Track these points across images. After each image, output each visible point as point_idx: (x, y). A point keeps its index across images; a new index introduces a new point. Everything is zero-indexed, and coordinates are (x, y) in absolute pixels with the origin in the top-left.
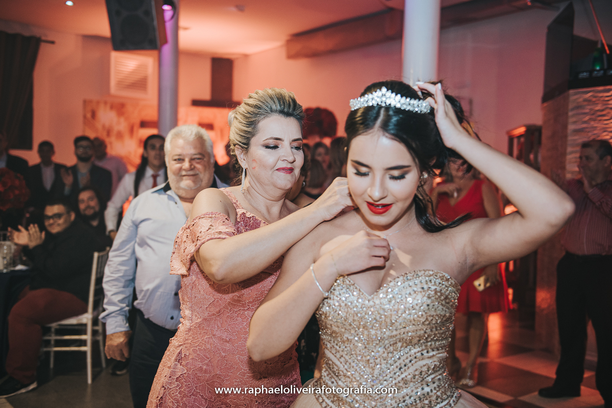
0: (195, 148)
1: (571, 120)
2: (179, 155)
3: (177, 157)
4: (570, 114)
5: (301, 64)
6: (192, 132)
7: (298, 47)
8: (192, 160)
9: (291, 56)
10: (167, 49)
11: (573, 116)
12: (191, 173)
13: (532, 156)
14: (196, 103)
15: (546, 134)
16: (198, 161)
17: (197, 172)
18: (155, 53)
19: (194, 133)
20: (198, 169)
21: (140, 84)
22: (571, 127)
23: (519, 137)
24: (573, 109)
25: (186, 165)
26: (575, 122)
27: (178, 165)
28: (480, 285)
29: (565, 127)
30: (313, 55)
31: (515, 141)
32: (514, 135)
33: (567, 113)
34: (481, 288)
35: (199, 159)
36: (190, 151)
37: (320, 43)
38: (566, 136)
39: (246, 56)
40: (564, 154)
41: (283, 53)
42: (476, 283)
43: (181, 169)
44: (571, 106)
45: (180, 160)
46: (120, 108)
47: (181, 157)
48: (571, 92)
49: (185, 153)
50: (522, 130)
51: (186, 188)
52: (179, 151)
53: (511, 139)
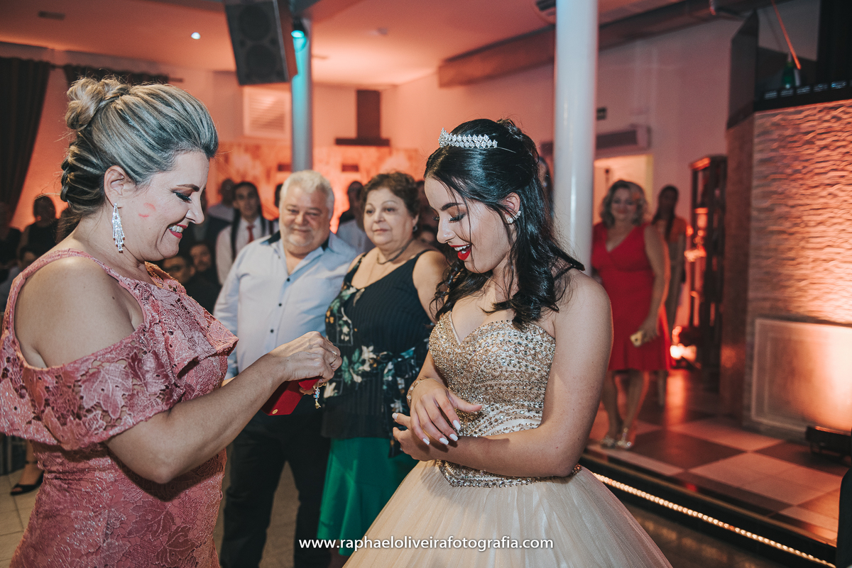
0: (313, 201)
1: (757, 148)
2: (294, 206)
3: (291, 208)
4: (756, 140)
5: (456, 93)
6: (313, 183)
7: (451, 73)
8: (307, 213)
9: (444, 84)
10: (299, 81)
11: (760, 143)
12: (304, 228)
13: (717, 192)
14: (340, 142)
15: (731, 165)
16: (313, 216)
17: (310, 228)
18: (285, 86)
19: (316, 184)
20: (311, 226)
21: (276, 123)
22: (757, 156)
23: (705, 169)
24: (759, 135)
25: (299, 219)
26: (761, 151)
27: (292, 217)
28: (636, 340)
29: (750, 156)
30: (469, 82)
31: (700, 175)
32: (698, 168)
33: (751, 141)
34: (638, 344)
35: (315, 214)
36: (307, 203)
37: (476, 68)
38: (750, 167)
39: (395, 87)
40: (749, 189)
41: (434, 81)
42: (633, 338)
43: (293, 221)
44: (756, 131)
45: (295, 212)
46: (255, 150)
47: (295, 209)
48: (757, 115)
49: (300, 204)
50: (706, 162)
51: (295, 243)
52: (294, 201)
53: (695, 173)
